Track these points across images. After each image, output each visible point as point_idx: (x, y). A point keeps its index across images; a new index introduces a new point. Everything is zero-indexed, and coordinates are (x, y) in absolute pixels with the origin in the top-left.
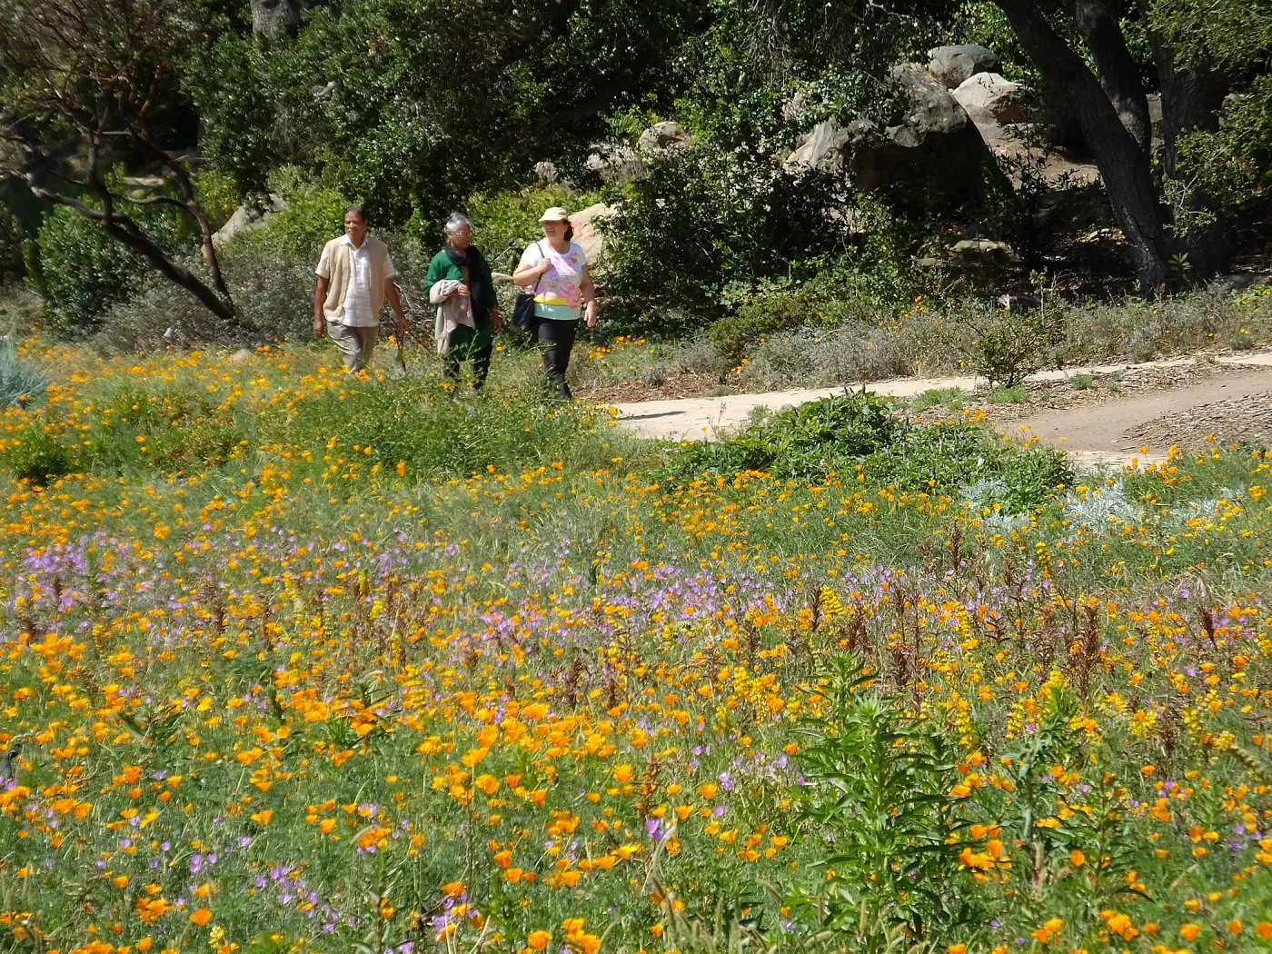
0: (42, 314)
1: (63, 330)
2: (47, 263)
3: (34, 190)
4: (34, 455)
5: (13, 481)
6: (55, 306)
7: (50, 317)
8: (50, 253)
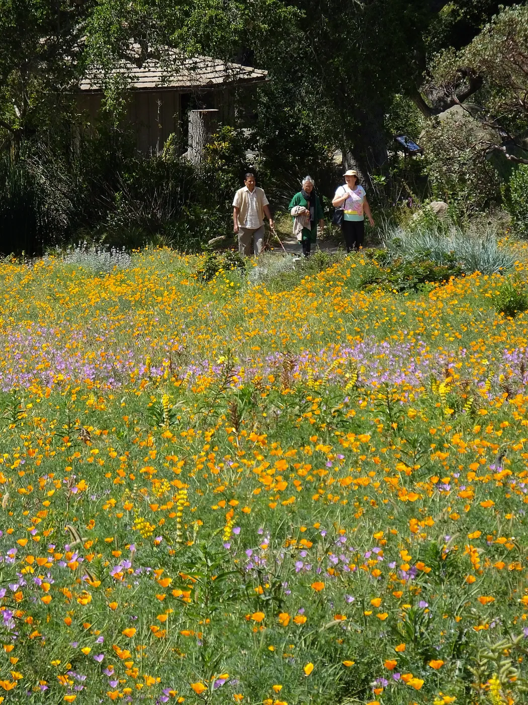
0: (511, 225)
1: (522, 233)
2: (514, 196)
3: (507, 155)
4: (508, 300)
5: (497, 314)
6: (518, 220)
7: (515, 226)
8: (516, 190)
